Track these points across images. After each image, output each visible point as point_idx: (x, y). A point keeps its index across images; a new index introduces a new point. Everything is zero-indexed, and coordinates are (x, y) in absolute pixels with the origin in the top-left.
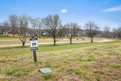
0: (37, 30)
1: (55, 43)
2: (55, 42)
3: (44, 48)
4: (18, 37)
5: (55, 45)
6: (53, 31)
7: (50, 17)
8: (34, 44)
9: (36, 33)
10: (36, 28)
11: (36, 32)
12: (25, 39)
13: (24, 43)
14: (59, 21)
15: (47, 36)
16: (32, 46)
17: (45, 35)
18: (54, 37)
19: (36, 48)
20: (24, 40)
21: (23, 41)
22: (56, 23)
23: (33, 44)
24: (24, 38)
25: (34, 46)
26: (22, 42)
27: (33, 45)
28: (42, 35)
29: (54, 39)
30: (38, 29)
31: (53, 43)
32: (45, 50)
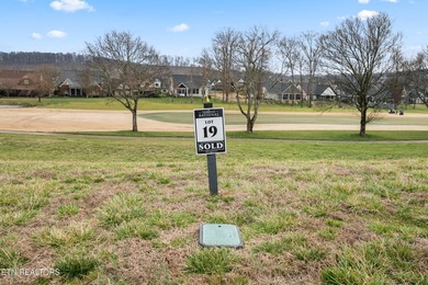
0: (301, 77)
1: (363, 129)
2: (364, 122)
3: (317, 143)
4: (234, 103)
5: (362, 135)
6: (360, 82)
7: (351, 28)
8: (211, 131)
9: (298, 91)
10: (296, 73)
11: (299, 87)
12: (256, 110)
13: (251, 123)
14: (388, 40)
15: (337, 99)
16: (201, 138)
17: (328, 97)
18: (363, 104)
19: (215, 146)
20: (252, 112)
21: (247, 116)
22: (376, 49)
23: (205, 129)
24: (252, 107)
25: (210, 138)
26: (246, 120)
27: (206, 136)
28: (318, 96)
29: (360, 114)
30: (305, 73)
31: (357, 128)
32: (321, 152)
